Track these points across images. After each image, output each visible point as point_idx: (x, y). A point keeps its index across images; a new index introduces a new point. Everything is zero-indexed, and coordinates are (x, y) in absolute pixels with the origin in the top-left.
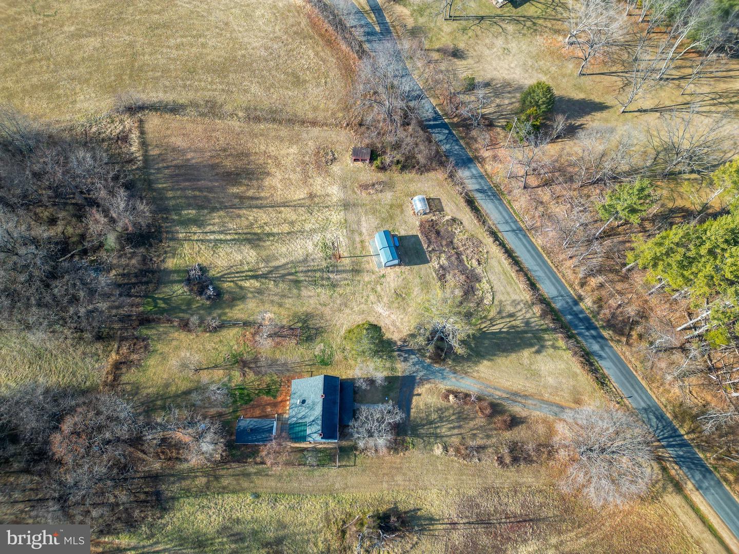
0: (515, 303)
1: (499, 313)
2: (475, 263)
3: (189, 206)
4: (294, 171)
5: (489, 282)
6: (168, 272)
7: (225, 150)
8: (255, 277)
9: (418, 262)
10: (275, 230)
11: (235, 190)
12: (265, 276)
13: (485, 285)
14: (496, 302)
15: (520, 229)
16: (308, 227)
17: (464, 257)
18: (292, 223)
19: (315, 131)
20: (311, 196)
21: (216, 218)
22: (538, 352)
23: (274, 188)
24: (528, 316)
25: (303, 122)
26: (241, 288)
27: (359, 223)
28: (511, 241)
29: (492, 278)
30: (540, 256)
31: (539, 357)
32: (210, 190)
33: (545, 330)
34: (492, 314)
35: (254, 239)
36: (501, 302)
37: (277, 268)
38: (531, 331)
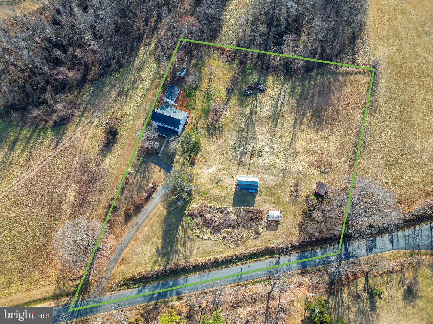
0: (191, 250)
1: (188, 237)
2: (224, 235)
3: (303, 90)
4: (316, 147)
5: (209, 239)
6: (266, 76)
7: (337, 112)
8: (251, 113)
9: (235, 200)
10: (277, 129)
11: (309, 113)
12: (250, 117)
13: (208, 235)
14: (195, 238)
15: (240, 280)
16: (276, 146)
17: (230, 230)
18: (280, 138)
19: (345, 166)
20: (296, 153)
21: (293, 102)
22: (157, 250)
23: (307, 133)
24: (181, 255)
25: (353, 160)
26: (247, 106)
27: (272, 174)
28: (234, 270)
29: (211, 243)
31: (154, 249)
32: (311, 101)
33: (168, 261)
34: (190, 233)
35: (274, 117)
36: (195, 241)
37: (254, 124)
38: (170, 252)
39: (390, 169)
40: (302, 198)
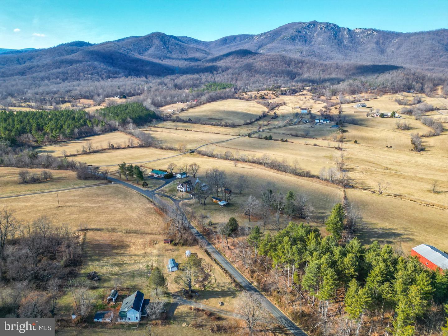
0: (224, 283)
1: (218, 285)
2: (209, 271)
3: (95, 255)
4: (140, 246)
5: (214, 276)
6: (81, 274)
7: (115, 240)
8: (117, 275)
10: (128, 262)
11: (116, 251)
12: (121, 275)
13: (212, 277)
14: (216, 282)
15: (228, 263)
16: (142, 261)
17: (205, 269)
18: (136, 260)
19: (151, 236)
20: (145, 253)
21: (105, 259)
22: (233, 298)
23: (131, 251)
24: (230, 287)
25: (147, 234)
26: (110, 278)
27: (163, 260)
28: (224, 266)
29: (216, 276)
30: (236, 270)
31: (233, 299)
32: (106, 251)
33: (237, 291)
34: (215, 286)
35: (119, 265)
36: (218, 283)
37: (126, 272)
38: (231, 291)
39: (150, 224)
40: (174, 247)
